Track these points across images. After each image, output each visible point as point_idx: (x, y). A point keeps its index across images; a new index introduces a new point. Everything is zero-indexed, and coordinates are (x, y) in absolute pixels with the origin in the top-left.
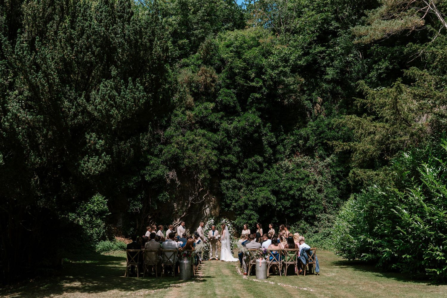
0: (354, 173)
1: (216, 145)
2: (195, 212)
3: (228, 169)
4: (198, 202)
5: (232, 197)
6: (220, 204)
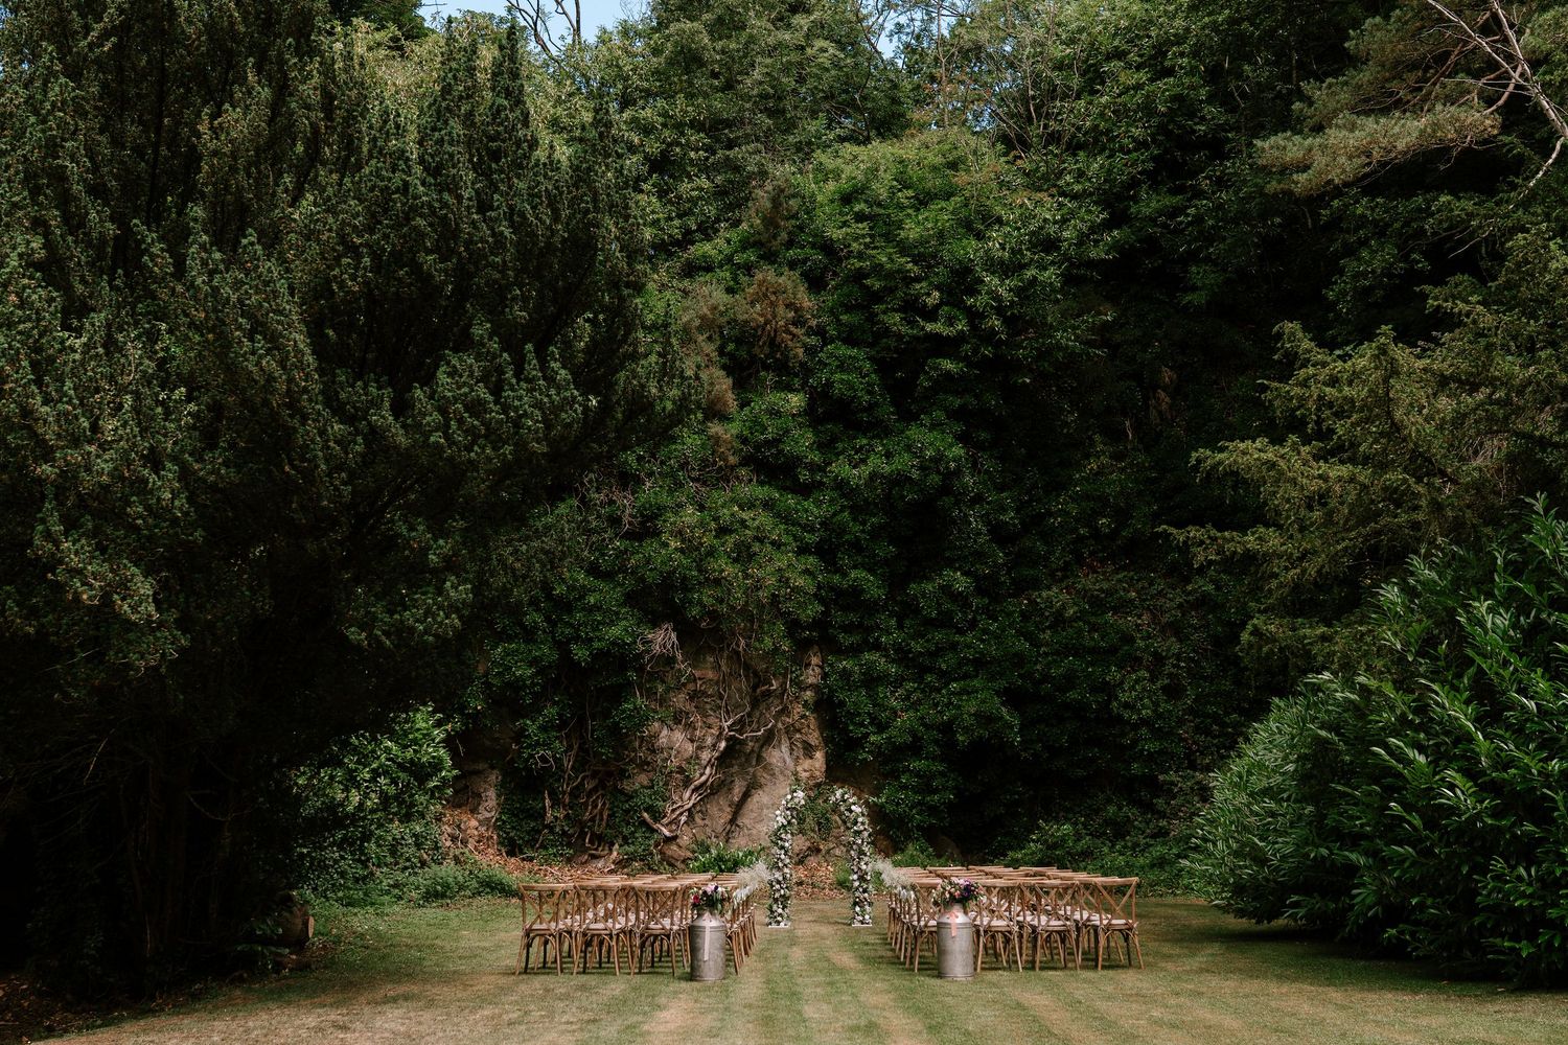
0: (1256, 632)
1: (811, 539)
2: (741, 765)
3: (853, 617)
4: (752, 731)
5: (869, 714)
6: (827, 741)
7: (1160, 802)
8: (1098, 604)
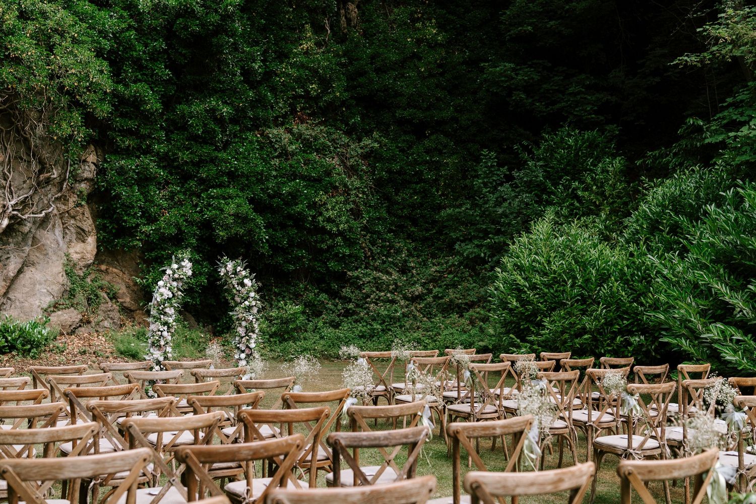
1: (106, 44)
2: (17, 244)
3: (132, 124)
4: (33, 213)
5: (140, 207)
6: (100, 228)
7: (346, 291)
8: (308, 145)
